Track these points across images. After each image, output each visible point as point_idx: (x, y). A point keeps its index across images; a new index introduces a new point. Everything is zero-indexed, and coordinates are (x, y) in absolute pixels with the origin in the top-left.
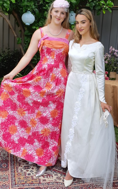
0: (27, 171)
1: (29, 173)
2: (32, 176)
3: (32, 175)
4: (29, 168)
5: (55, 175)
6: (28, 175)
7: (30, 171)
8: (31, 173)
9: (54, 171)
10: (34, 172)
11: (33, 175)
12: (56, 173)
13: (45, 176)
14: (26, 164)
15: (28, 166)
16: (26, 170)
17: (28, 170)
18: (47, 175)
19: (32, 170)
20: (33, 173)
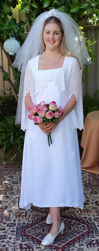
0: (3, 242)
1: (4, 245)
2: (6, 248)
3: (7, 246)
4: (6, 238)
5: (37, 248)
6: (2, 247)
7: (6, 242)
8: (7, 244)
9: (37, 243)
10: (11, 243)
11: (9, 246)
12: (39, 245)
13: (24, 248)
14: (3, 232)
15: (5, 235)
16: (2, 240)
17: (4, 240)
18: (27, 247)
19: (9, 240)
20: (9, 244)
